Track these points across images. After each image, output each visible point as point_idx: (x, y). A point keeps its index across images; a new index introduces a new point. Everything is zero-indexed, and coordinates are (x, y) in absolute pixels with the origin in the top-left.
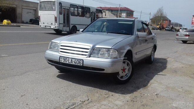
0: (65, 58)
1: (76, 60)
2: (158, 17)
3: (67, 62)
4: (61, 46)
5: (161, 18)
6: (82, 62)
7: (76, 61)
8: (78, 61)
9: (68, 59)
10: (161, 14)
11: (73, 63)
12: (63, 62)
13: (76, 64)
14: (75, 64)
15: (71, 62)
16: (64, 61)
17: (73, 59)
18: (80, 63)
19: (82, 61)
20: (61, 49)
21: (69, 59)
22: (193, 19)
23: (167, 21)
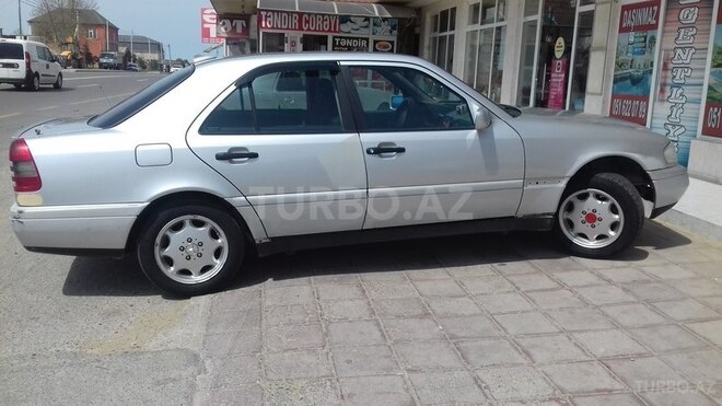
2: (61, 10)
22: (206, 18)
23: (102, 30)
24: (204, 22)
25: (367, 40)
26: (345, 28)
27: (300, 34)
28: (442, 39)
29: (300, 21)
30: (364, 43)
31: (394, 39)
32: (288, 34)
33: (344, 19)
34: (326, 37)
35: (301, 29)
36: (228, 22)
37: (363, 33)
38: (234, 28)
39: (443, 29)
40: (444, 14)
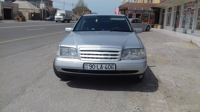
0: (92, 65)
1: (108, 65)
2: (80, 7)
3: (96, 69)
4: (81, 51)
5: (83, 9)
6: (114, 67)
7: (107, 67)
8: (109, 66)
9: (96, 65)
10: (82, 5)
11: (104, 69)
12: (89, 69)
13: (108, 69)
14: (106, 69)
15: (101, 68)
16: (91, 68)
17: (103, 65)
18: (112, 68)
19: (114, 65)
20: (81, 54)
21: (98, 65)
22: (116, 10)
23: (88, 12)
24: (115, 11)
25: (149, 15)
26: (144, 12)
27: (135, 14)
28: (163, 14)
29: (136, 11)
30: (148, 15)
31: (154, 14)
32: (133, 14)
33: (144, 11)
34: (140, 14)
35: (136, 13)
36: (121, 11)
37: (148, 13)
38: (122, 12)
39: (163, 13)
40: (164, 10)
